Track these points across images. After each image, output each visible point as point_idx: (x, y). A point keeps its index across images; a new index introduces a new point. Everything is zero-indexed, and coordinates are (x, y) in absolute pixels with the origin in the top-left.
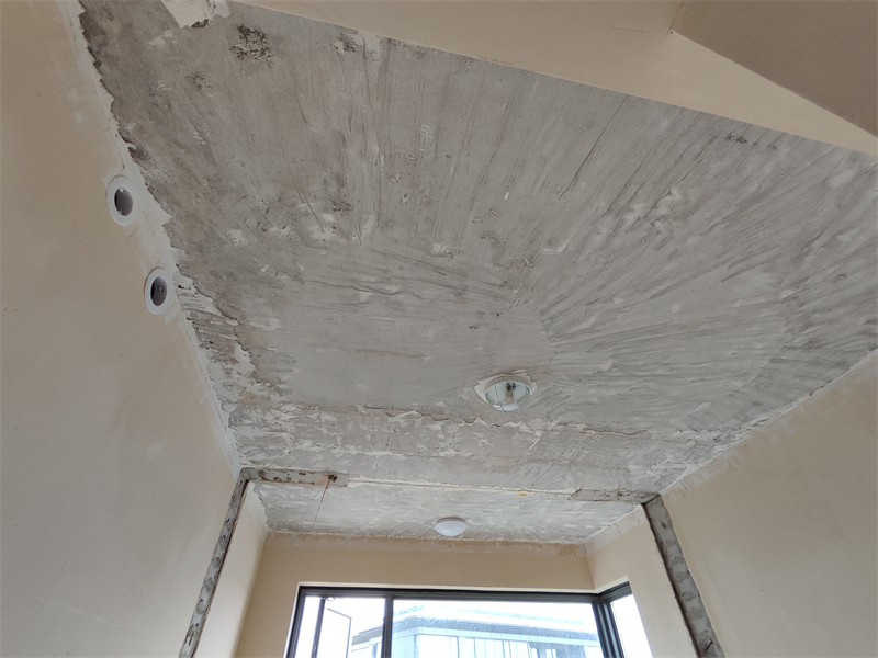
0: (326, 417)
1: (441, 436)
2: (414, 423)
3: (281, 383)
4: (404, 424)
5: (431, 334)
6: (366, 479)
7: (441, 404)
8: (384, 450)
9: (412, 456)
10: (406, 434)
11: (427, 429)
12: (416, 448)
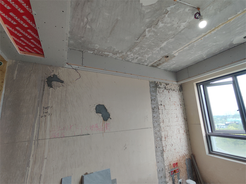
0: (137, 49)
1: (169, 25)
2: (154, 31)
3: (118, 51)
4: (152, 34)
5: (107, 14)
6: (176, 51)
7: (147, 20)
8: (163, 43)
9: (174, 37)
10: (158, 35)
11: (160, 28)
12: (170, 34)
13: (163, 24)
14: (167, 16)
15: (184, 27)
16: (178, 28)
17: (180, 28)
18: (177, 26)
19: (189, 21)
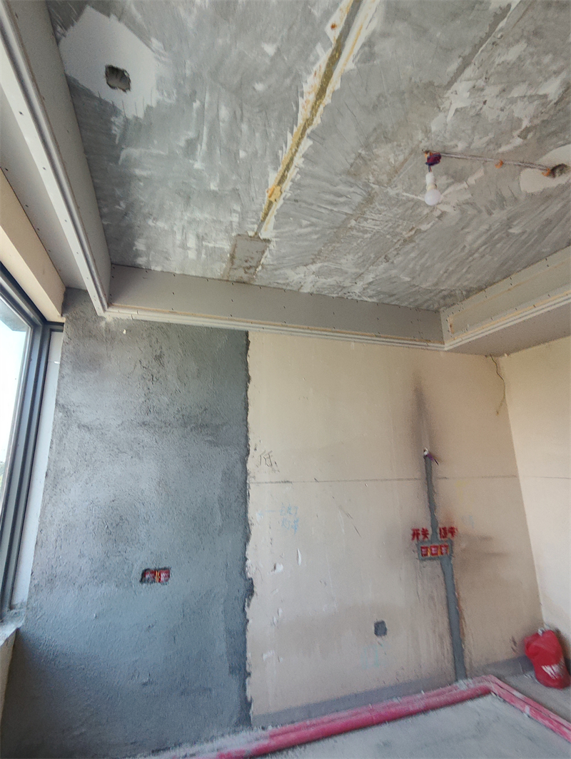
13: (541, 92)
14: (525, 124)
15: (454, 88)
17: (471, 84)
18: (482, 90)
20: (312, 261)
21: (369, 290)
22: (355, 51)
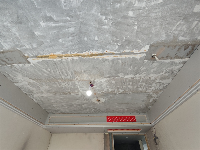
0: (140, 89)
2: (117, 90)
4: (120, 90)
7: (111, 96)
9: (116, 77)
10: (119, 86)
11: (113, 89)
12: (115, 81)
13: (109, 89)
14: (104, 91)
15: (105, 78)
16: (107, 81)
19: (99, 80)
20: (34, 79)
21: (39, 98)
22: (104, 58)
